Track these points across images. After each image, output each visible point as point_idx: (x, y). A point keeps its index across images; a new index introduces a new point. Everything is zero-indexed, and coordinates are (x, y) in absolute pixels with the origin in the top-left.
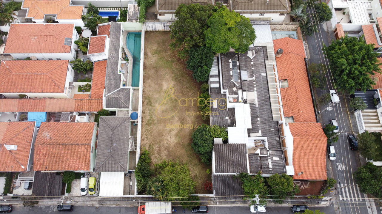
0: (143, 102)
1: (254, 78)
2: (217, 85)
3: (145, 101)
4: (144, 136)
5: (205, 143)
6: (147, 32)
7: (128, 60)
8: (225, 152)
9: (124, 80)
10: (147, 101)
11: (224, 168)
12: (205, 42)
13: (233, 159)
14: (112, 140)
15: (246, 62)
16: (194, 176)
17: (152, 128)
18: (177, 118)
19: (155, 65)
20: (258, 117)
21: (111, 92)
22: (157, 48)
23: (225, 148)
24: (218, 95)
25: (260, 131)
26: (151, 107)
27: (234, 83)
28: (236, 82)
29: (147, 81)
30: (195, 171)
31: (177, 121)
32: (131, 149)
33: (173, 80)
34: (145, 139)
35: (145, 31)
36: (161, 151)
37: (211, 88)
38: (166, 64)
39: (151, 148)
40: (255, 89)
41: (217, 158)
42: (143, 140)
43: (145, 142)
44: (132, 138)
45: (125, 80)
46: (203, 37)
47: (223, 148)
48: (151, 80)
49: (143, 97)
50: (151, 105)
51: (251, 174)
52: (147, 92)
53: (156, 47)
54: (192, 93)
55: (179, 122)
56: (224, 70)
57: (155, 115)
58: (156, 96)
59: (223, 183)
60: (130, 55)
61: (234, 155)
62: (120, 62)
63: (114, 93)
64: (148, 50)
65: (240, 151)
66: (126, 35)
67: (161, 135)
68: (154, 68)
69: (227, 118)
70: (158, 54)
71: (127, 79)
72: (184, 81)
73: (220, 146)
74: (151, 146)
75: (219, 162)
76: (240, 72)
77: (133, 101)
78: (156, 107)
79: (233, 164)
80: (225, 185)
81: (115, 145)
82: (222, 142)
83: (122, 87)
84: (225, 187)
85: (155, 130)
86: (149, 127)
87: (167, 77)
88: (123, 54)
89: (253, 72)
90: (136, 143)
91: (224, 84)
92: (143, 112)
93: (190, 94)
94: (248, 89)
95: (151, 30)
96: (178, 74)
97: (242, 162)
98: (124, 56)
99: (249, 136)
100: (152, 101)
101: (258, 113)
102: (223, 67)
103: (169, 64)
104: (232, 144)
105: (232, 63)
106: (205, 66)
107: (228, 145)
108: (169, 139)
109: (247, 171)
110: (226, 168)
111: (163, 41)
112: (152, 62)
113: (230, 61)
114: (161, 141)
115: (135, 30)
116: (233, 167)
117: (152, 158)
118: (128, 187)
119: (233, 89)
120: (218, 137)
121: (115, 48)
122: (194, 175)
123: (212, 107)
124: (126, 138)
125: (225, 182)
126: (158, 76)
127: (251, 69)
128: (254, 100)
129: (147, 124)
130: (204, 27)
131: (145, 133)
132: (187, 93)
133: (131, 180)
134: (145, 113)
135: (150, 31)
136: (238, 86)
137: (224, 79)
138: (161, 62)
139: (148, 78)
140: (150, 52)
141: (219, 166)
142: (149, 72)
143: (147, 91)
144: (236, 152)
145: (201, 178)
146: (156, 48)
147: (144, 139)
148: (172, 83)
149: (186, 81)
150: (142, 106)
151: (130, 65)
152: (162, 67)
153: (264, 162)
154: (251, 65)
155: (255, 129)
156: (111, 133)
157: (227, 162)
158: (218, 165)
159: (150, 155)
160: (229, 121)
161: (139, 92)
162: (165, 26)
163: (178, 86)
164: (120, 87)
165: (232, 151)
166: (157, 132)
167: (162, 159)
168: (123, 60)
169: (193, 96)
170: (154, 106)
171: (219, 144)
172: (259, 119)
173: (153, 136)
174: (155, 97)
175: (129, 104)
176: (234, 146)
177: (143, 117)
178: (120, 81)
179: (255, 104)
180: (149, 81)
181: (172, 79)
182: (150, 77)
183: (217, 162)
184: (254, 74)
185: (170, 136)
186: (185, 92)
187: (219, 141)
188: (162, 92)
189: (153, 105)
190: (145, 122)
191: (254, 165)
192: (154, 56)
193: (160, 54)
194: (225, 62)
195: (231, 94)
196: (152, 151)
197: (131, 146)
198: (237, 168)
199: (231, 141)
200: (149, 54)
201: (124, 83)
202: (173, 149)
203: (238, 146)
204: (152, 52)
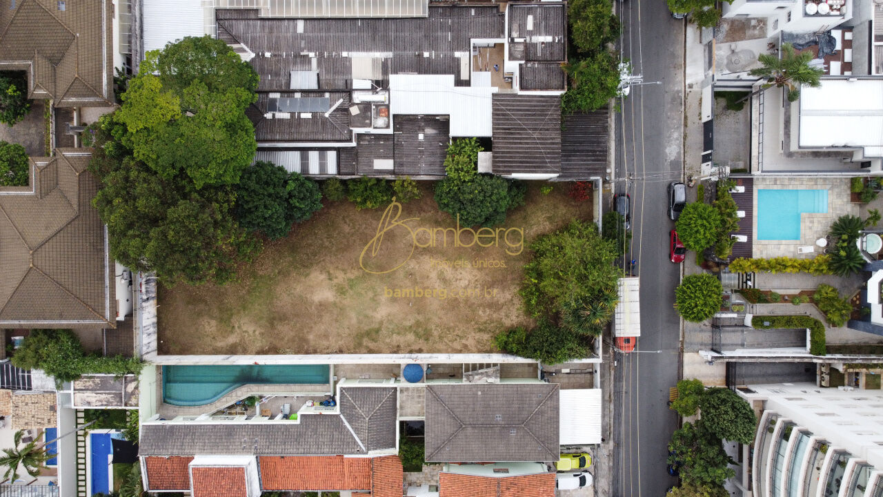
0: (371, 351)
1: (312, 55)
2: (332, 157)
3: (367, 347)
4: (457, 345)
5: (490, 196)
6: (162, 350)
7: (251, 400)
8: (512, 148)
9: (311, 404)
10: (366, 342)
11: (549, 153)
12: (228, 185)
13: (530, 129)
14: (488, 426)
15: (263, 72)
16: (551, 223)
17: (436, 326)
18: (413, 265)
19: (263, 322)
20: (419, 55)
21: (353, 438)
22: (212, 317)
23: (504, 147)
24: (359, 154)
25: (457, 54)
26: (384, 331)
27: (334, 111)
28: (331, 106)
29: (312, 343)
30: (539, 221)
31: (418, 263)
32: (496, 377)
33: (307, 275)
34: (464, 341)
35: (158, 354)
36: (492, 303)
37: (339, 173)
38: (260, 292)
39: (486, 328)
40: (345, 54)
41: (526, 167)
42: (466, 346)
43: (470, 342)
44: (468, 377)
45: (309, 403)
46: (212, 191)
47: (503, 153)
48: (308, 332)
49: (356, 353)
50: (377, 331)
51: (566, 87)
52: (343, 342)
53: (209, 322)
54: (345, 222)
55: (422, 258)
56: (296, 136)
57: (404, 319)
58: (353, 317)
59: (574, 156)
60: (234, 394)
61: (520, 125)
62: (258, 420)
63: (356, 430)
64: (219, 344)
65: (509, 110)
66: (170, 410)
67: (453, 304)
68: (272, 325)
69: (421, 137)
70: (232, 315)
71: (304, 399)
72: (311, 245)
73: (497, 157)
74: (481, 327)
75: (537, 162)
76: (303, 91)
77: (367, 377)
78: (382, 317)
79: (541, 130)
80: (578, 151)
81: (499, 418)
82: (489, 154)
83: (336, 411)
84: (582, 151)
85: (440, 318)
86: (435, 333)
87: (298, 289)
88: (233, 411)
89: (295, 56)
90: (482, 366)
91: (337, 137)
92: (395, 350)
93: (347, 229)
94: (343, 73)
95: (155, 337)
96: (291, 259)
97: (535, 106)
98: (238, 409)
99: (467, 83)
100: (366, 328)
101: (410, 53)
102: (287, 137)
103: (260, 284)
104: (493, 128)
105: (276, 111)
106: (289, 188)
107: (495, 138)
108: (464, 283)
109: (556, 97)
110: (549, 148)
111: (189, 303)
112: (254, 331)
113: (269, 116)
114: (469, 303)
115: (155, 384)
116: (548, 130)
117: (509, 325)
118: (573, 379)
119: (353, 114)
120: (476, 164)
121: (223, 439)
122: (548, 223)
123: (392, 172)
124: (480, 393)
125: (571, 151)
126: (297, 315)
127: (287, 61)
128: (374, 61)
129: (427, 339)
130: (184, 187)
131: (450, 344)
132: (344, 237)
133: (558, 372)
134: (398, 346)
135: (159, 339)
136: (341, 100)
137: (321, 138)
138: (256, 306)
139: (304, 340)
140: (224, 337)
141: (546, 163)
142: (286, 339)
143: (340, 342)
144: (512, 119)
145: (555, 207)
146: (213, 323)
147: (463, 344)
148: (317, 276)
149: (312, 240)
150: (380, 353)
151: (267, 391)
152: (270, 303)
153: (539, 54)
154: (274, 59)
155: (450, 67)
156: (469, 430)
157: (537, 144)
158: (542, 167)
159: (502, 329)
160: (429, 131)
161: (343, 365)
162: (148, 299)
163: (324, 260)
164: (337, 416)
165: (509, 129)
166: (446, 314)
167: (512, 300)
168: (249, 412)
169: (351, 220)
170: (381, 323)
171: (494, 162)
172: (426, 55)
173: (457, 323)
174: (354, 321)
175: (385, 389)
176: (499, 124)
177: (409, 349)
178: (321, 414)
179: (386, 60)
180: (311, 337)
181: (305, 277)
182: (301, 335)
183: (535, 167)
184: (302, 54)
185: (457, 280)
186: (342, 243)
187: (484, 161)
188: (341, 303)
189: (377, 326)
190: (421, 344)
191: (545, 78)
192: (236, 326)
193: (231, 310)
194: (272, 132)
195: (368, 121)
196: (492, 325)
197: (488, 376)
198: (550, 120)
199: (486, 131)
200: (232, 339)
201: (317, 404)
202: (487, 274)
203: (498, 115)
204: (226, 331)
